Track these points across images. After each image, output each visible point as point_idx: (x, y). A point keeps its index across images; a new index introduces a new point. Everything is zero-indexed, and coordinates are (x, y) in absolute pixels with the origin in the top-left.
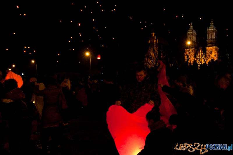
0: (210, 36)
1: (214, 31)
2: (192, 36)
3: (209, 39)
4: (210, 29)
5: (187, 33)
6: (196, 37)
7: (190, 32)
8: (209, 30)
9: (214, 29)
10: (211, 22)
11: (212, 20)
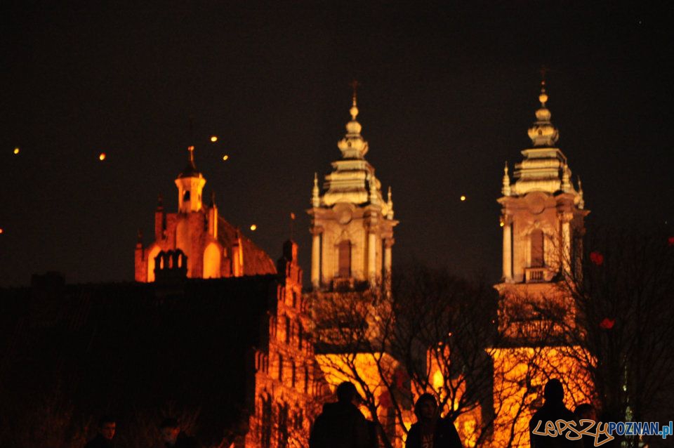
0: (525, 251)
1: (558, 202)
2: (356, 234)
3: (518, 271)
4: (528, 180)
5: (316, 200)
6: (390, 242)
7: (344, 191)
8: (521, 188)
9: (567, 186)
10: (533, 122)
11: (543, 99)
